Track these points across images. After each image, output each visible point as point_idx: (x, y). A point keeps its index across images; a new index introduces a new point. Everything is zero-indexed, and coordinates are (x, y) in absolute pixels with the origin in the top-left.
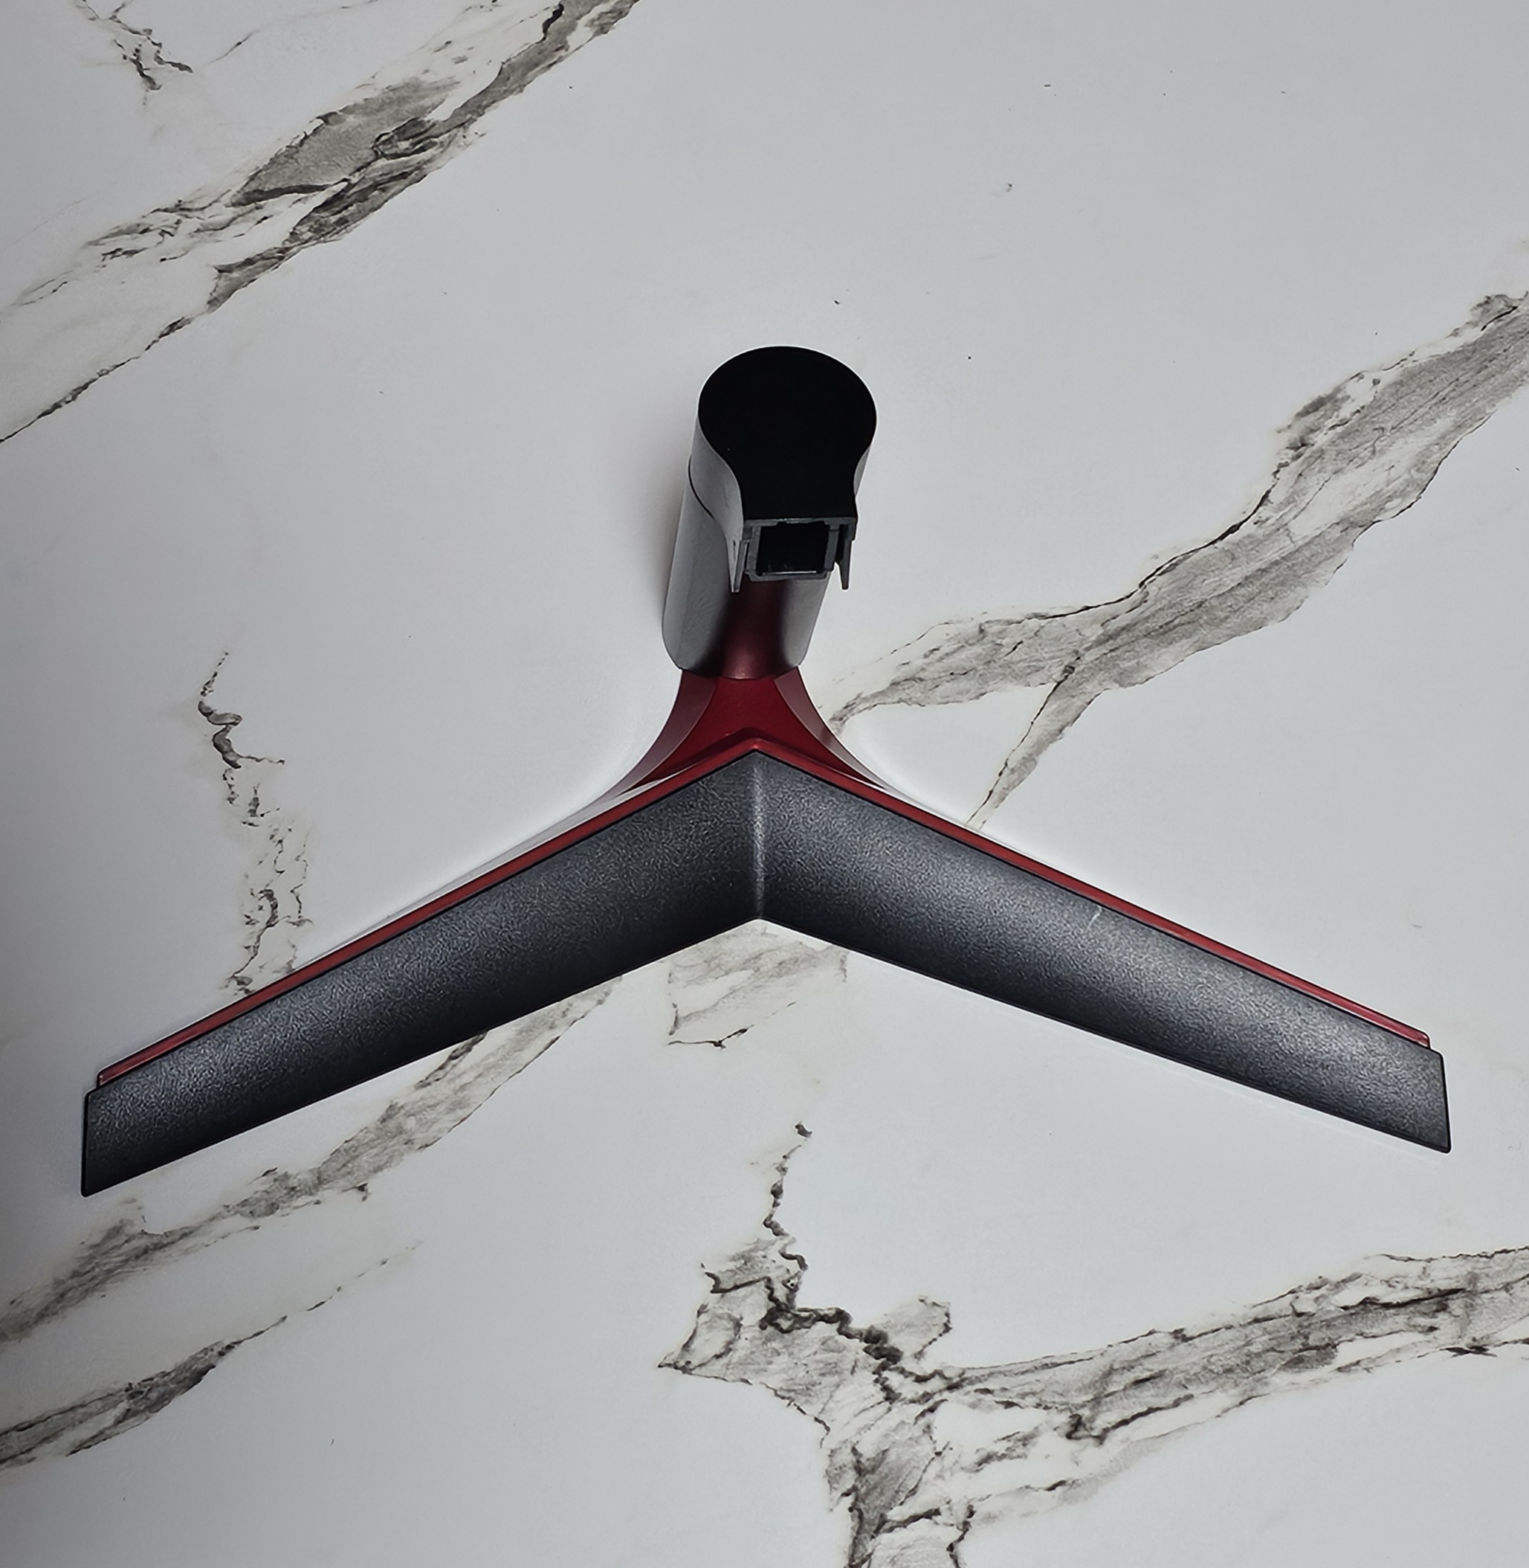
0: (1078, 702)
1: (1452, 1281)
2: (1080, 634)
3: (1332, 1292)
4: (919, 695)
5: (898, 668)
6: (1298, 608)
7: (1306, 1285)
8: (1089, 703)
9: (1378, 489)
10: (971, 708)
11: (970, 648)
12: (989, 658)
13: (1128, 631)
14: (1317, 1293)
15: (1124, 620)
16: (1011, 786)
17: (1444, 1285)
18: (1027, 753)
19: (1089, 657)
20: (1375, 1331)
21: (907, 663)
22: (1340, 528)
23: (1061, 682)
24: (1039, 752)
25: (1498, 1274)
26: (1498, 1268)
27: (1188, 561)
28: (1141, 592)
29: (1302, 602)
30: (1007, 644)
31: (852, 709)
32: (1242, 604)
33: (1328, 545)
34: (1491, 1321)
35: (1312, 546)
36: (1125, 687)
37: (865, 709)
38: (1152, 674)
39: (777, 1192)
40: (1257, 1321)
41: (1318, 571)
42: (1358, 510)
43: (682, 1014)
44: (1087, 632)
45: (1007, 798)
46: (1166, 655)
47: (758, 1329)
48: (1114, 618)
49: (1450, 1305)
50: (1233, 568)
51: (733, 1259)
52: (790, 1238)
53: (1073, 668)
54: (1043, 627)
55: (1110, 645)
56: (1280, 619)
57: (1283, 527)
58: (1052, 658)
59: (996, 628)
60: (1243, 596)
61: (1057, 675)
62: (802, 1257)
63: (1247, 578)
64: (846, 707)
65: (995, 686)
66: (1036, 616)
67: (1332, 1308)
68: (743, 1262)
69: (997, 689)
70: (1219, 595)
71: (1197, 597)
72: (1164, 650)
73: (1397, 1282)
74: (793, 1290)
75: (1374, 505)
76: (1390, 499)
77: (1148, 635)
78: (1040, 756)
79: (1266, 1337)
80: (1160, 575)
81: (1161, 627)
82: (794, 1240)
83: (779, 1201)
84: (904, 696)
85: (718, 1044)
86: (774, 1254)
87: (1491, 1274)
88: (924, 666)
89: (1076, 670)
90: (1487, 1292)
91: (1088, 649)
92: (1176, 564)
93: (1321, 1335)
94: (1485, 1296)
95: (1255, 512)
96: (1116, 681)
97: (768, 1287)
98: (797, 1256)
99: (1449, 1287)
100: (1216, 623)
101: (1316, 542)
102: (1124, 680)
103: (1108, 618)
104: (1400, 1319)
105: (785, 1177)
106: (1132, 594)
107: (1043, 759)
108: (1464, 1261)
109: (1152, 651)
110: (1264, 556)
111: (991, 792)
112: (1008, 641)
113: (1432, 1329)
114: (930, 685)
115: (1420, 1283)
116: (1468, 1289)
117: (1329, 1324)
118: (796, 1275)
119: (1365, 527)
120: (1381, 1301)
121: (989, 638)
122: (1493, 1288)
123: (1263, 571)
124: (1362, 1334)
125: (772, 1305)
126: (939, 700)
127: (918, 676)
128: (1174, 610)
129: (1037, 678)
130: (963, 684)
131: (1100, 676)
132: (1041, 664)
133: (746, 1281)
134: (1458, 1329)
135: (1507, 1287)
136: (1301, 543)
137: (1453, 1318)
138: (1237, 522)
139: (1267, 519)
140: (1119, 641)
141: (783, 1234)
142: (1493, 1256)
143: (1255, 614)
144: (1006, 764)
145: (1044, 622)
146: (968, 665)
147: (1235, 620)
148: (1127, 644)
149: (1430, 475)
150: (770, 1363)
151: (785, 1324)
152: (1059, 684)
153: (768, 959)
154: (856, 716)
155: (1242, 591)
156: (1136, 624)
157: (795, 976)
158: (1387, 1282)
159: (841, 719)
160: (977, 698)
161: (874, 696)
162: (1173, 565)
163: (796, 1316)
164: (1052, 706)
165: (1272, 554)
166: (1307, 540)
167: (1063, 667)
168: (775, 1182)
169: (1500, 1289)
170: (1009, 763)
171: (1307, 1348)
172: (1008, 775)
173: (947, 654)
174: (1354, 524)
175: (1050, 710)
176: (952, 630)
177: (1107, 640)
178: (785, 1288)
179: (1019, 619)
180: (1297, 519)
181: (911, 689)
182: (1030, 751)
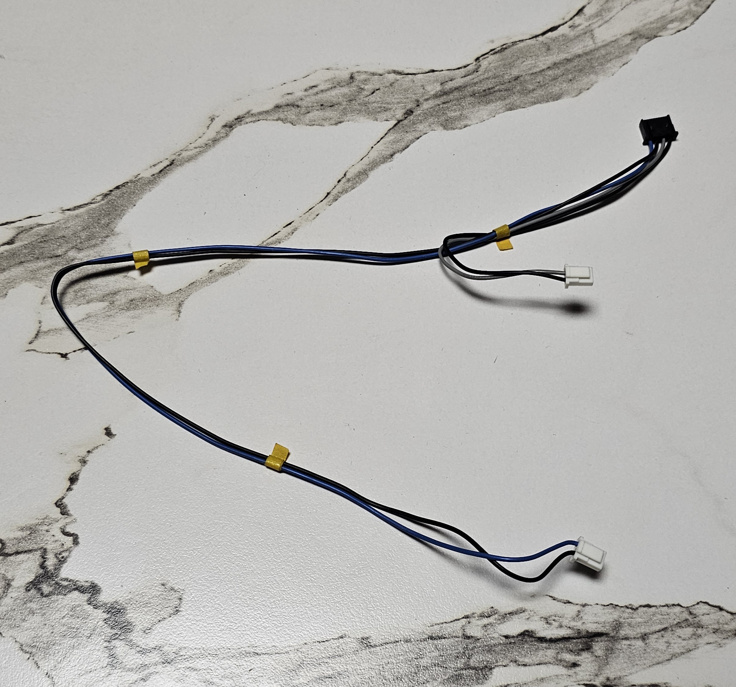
0: (410, 137)
1: (600, 626)
2: (424, 88)
3: (499, 622)
4: (294, 117)
5: (283, 96)
6: (588, 89)
7: (479, 612)
8: (418, 138)
9: (664, 14)
10: (329, 130)
11: (341, 88)
12: (352, 97)
13: (460, 90)
14: (485, 621)
15: (458, 82)
16: (345, 191)
17: (592, 628)
18: (363, 168)
19: (426, 106)
20: (527, 660)
21: (291, 94)
22: (630, 38)
23: (401, 121)
24: (372, 169)
25: (639, 625)
26: (640, 620)
27: (515, 47)
28: (476, 65)
29: (592, 85)
30: (368, 88)
31: (241, 121)
32: (547, 81)
33: (619, 48)
34: (625, 665)
35: (608, 48)
36: (448, 130)
37: (251, 122)
38: (469, 122)
39: (73, 479)
40: (431, 638)
41: (609, 65)
42: (647, 27)
43: (44, 329)
44: (429, 88)
45: (339, 199)
46: (484, 111)
47: (23, 590)
48: (451, 80)
49: (594, 647)
50: (547, 56)
51: (22, 529)
52: (73, 518)
53: (412, 112)
54: (398, 80)
55: (444, 98)
56: (574, 95)
57: (589, 32)
58: (398, 103)
59: (363, 77)
60: (549, 76)
61: (399, 114)
62: (77, 535)
63: (555, 64)
64: (236, 119)
65: (352, 118)
66: (395, 72)
67: (496, 635)
68: (29, 533)
69: (352, 120)
70: (532, 74)
71: (515, 72)
72: (482, 107)
73: (554, 620)
74: (62, 561)
75: (659, 25)
76: (672, 21)
77: (473, 95)
78: (372, 172)
79: (436, 653)
80: (492, 54)
81: (484, 91)
82: (75, 521)
83: (73, 487)
84: (282, 116)
85: (64, 356)
86: (56, 530)
87: (633, 624)
88: (303, 97)
89: (414, 113)
90: (627, 639)
91: (427, 100)
92: (506, 48)
93: (481, 657)
94: (625, 642)
95: (571, 19)
96: (442, 125)
97: (43, 557)
98: (73, 534)
99: (596, 631)
100: (526, 92)
101: (611, 46)
102: (447, 125)
103: (447, 80)
104: (550, 653)
105: (84, 468)
106: (468, 65)
107: (372, 174)
108: (613, 610)
109: (473, 107)
110: (571, 50)
111: (328, 194)
112: (369, 87)
113: (575, 665)
114: (303, 110)
115: (573, 624)
116: (612, 634)
117: (490, 649)
118: (69, 550)
119: (650, 38)
120: (538, 635)
121: (356, 83)
122: (632, 637)
123: (568, 60)
124: (516, 662)
125: (41, 571)
126: (307, 122)
127: (296, 103)
128: (496, 80)
129: (384, 115)
130: (329, 113)
131: (431, 120)
132: (390, 106)
133: (26, 549)
134: (597, 668)
135: (644, 637)
136: (600, 44)
137: (594, 658)
138: (556, 24)
139: (579, 25)
140: (451, 97)
141: (68, 514)
142: (637, 608)
143: (556, 89)
144: (345, 175)
145: (399, 77)
146: (335, 100)
147: (540, 92)
148: (457, 100)
149: (703, 9)
150: (24, 620)
151: (46, 589)
152: (399, 122)
153: (123, 296)
154: (243, 126)
155: (550, 72)
156: (467, 86)
157: (140, 311)
158: (546, 619)
159: (232, 127)
160: (336, 124)
161: (260, 113)
162: (503, 49)
163: (57, 583)
164: (391, 137)
165: (577, 49)
166: (604, 43)
167: (404, 111)
168: (75, 471)
169: (638, 638)
170: (347, 174)
171: (468, 667)
172: (345, 183)
173: (322, 91)
174: (641, 36)
175: (388, 140)
176: (330, 75)
177: (443, 95)
178: (55, 560)
179: (381, 72)
180: (601, 28)
181: (289, 113)
182: (364, 167)
